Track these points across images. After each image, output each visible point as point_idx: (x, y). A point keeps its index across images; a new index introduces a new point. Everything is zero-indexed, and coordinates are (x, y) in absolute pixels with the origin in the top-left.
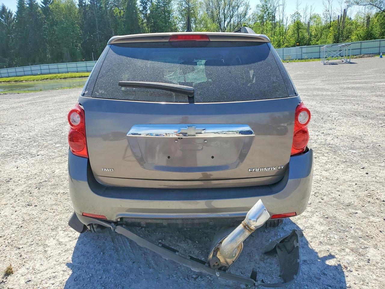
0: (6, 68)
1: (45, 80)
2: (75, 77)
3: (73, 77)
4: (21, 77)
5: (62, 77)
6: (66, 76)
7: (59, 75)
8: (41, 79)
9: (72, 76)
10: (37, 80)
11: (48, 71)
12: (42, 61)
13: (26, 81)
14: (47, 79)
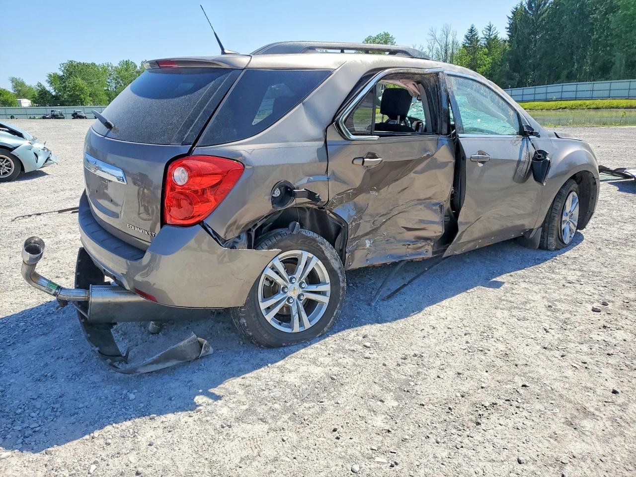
0: (511, 88)
1: (561, 110)
2: (617, 108)
3: (613, 108)
4: (525, 103)
5: (592, 107)
6: (600, 106)
7: (588, 102)
8: (554, 108)
9: (613, 106)
10: (547, 110)
11: (573, 95)
12: (571, 78)
13: (530, 109)
14: (565, 108)
